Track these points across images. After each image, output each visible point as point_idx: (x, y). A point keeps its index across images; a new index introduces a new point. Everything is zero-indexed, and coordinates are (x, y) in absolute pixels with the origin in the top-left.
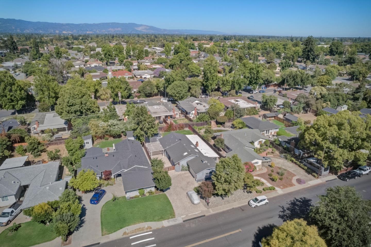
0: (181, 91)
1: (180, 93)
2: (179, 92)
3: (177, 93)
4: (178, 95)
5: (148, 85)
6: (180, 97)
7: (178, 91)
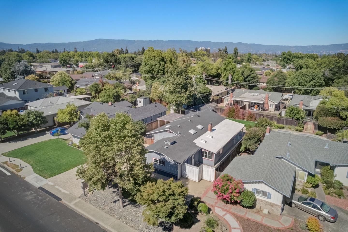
0: (306, 82)
1: (303, 84)
2: (302, 82)
3: (299, 85)
4: (300, 88)
5: (276, 76)
6: (303, 91)
7: (300, 81)
